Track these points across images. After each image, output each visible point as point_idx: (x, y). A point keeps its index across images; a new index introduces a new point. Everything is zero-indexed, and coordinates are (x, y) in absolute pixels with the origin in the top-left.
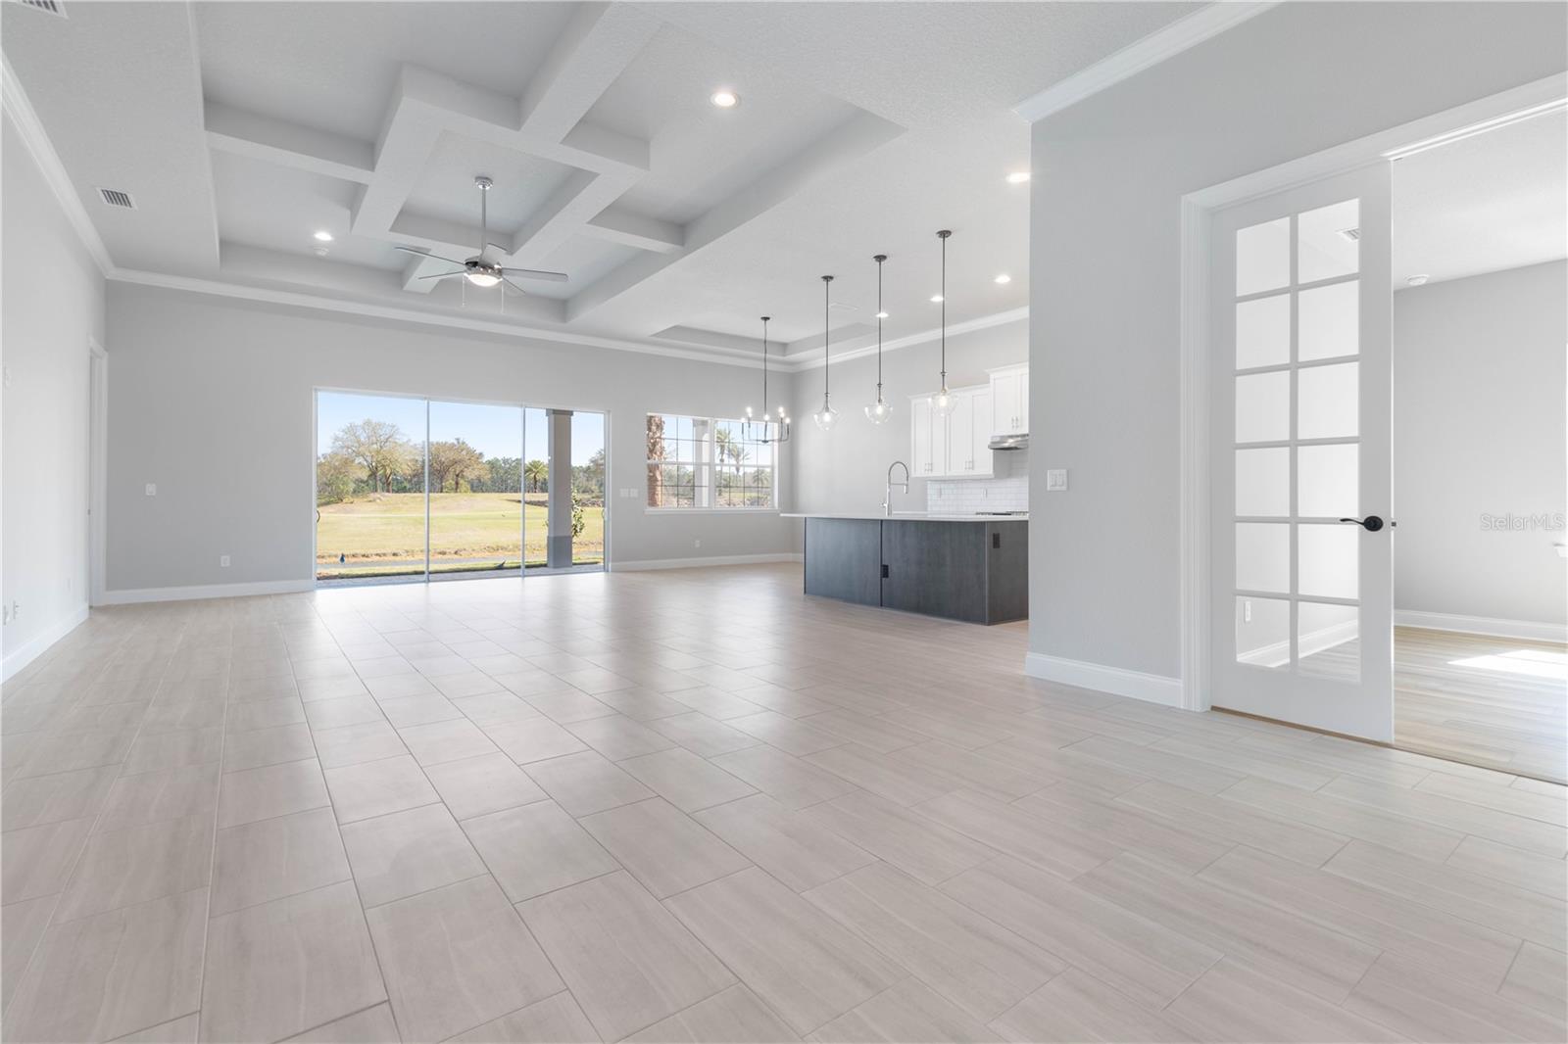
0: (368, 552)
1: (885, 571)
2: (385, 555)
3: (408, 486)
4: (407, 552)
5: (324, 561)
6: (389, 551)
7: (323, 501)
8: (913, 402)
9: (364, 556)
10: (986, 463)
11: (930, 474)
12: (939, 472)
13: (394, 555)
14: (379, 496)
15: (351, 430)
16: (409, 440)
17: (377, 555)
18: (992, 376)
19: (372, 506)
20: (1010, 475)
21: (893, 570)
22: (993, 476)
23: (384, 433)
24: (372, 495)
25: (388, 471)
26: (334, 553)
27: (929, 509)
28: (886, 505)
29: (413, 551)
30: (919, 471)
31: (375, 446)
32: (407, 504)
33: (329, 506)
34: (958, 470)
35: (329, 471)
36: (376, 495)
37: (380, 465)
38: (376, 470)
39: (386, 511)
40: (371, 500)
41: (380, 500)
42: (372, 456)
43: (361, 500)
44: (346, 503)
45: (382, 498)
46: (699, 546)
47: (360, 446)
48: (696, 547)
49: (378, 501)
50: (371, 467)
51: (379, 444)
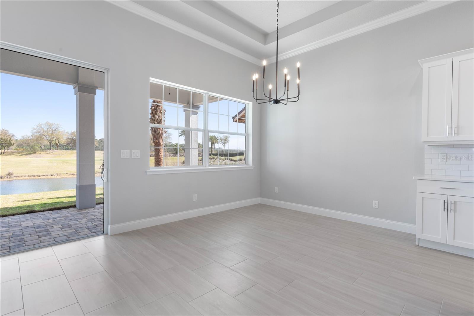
0: (40, 174)
2: (47, 175)
3: (70, 148)
4: (57, 174)
5: (19, 178)
6: (50, 174)
7: (28, 153)
9: (38, 176)
13: (52, 175)
14: (52, 151)
15: (40, 125)
16: (64, 131)
17: (44, 175)
19: (49, 155)
23: (54, 127)
24: (49, 151)
25: (57, 142)
26: (24, 175)
29: (60, 174)
31: (50, 132)
32: (63, 154)
33: (30, 155)
35: (34, 141)
36: (50, 151)
37: (53, 139)
38: (51, 142)
39: (54, 157)
40: (48, 153)
41: (52, 153)
42: (49, 136)
43: (44, 153)
44: (38, 154)
45: (53, 152)
46: (196, 200)
47: (44, 132)
48: (194, 200)
49: (51, 153)
50: (48, 140)
51: (52, 131)
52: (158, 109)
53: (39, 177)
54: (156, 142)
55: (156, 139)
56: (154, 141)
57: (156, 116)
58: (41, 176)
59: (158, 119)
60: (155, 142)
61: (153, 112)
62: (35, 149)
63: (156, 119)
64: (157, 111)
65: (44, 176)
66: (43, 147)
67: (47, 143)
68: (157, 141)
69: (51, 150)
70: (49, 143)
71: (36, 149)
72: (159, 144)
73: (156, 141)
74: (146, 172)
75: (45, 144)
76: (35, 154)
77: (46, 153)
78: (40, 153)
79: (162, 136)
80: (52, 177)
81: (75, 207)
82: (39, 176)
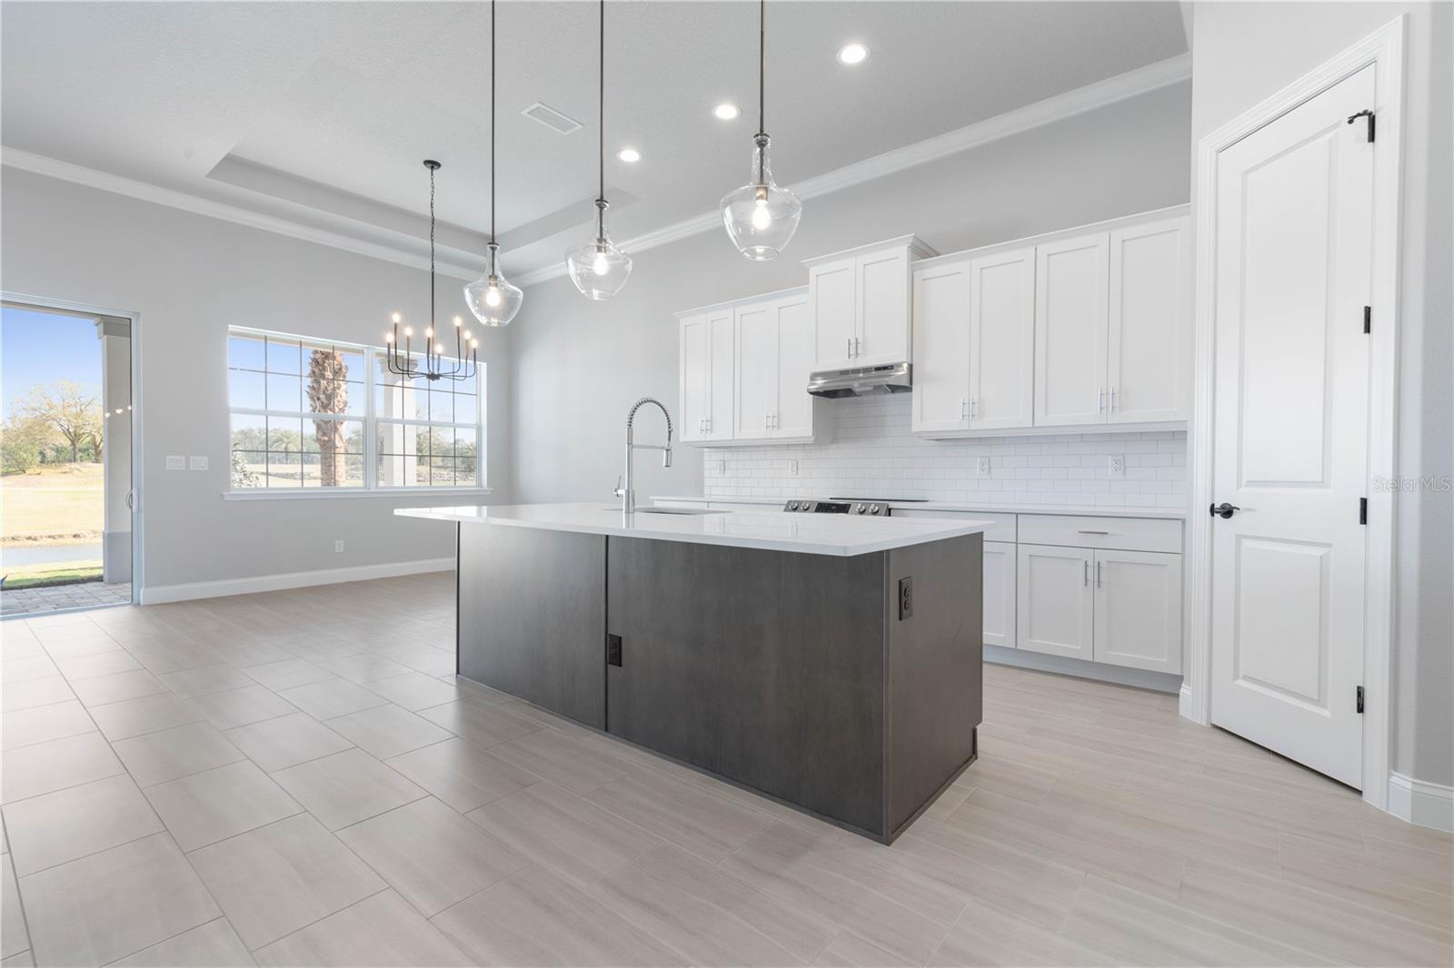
0: (38, 534)
1: (614, 651)
2: (61, 536)
6: (69, 531)
8: (683, 322)
9: (29, 538)
10: (800, 418)
11: (710, 437)
12: (722, 434)
14: (78, 467)
17: (50, 537)
18: (813, 271)
19: (68, 478)
20: (835, 440)
21: (631, 650)
22: (811, 440)
27: (706, 491)
28: (622, 492)
30: (690, 430)
34: (754, 430)
35: (18, 437)
36: (73, 465)
37: (82, 431)
38: (74, 438)
39: (85, 484)
40: (65, 473)
41: (79, 470)
42: (69, 421)
43: (53, 471)
44: (30, 474)
45: (82, 469)
46: (342, 550)
47: (51, 408)
48: (337, 551)
49: (76, 472)
50: (67, 433)
51: (78, 407)
52: (326, 364)
53: (34, 542)
54: (324, 441)
55: (324, 434)
56: (319, 437)
57: (322, 381)
58: (42, 537)
59: (326, 388)
60: (320, 440)
61: (314, 372)
62: (20, 460)
63: (323, 387)
64: (324, 369)
65: (51, 539)
66: (50, 454)
67: (62, 442)
68: (326, 438)
69: (75, 461)
70: (70, 443)
71: (25, 460)
72: (330, 444)
73: (323, 438)
74: (222, 496)
75: (57, 443)
76: (21, 476)
77: (59, 470)
78: (38, 471)
79: (339, 427)
80: (77, 540)
81: (102, 581)
82: (35, 539)
